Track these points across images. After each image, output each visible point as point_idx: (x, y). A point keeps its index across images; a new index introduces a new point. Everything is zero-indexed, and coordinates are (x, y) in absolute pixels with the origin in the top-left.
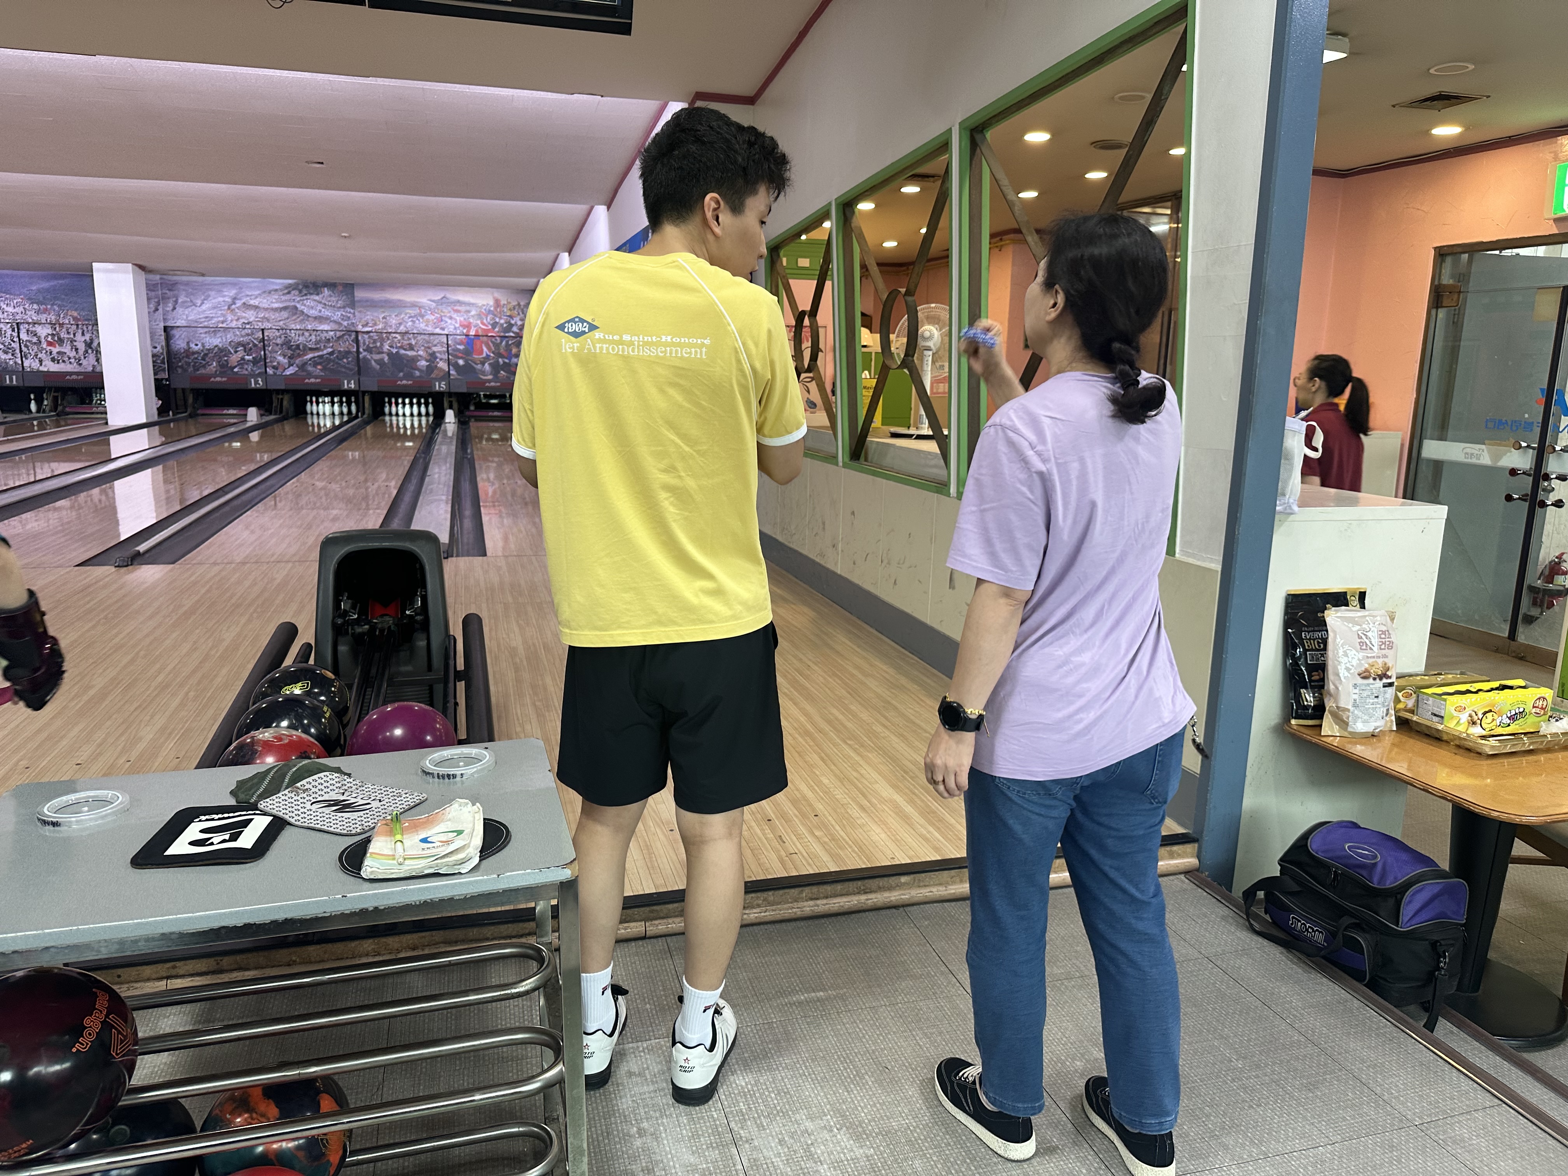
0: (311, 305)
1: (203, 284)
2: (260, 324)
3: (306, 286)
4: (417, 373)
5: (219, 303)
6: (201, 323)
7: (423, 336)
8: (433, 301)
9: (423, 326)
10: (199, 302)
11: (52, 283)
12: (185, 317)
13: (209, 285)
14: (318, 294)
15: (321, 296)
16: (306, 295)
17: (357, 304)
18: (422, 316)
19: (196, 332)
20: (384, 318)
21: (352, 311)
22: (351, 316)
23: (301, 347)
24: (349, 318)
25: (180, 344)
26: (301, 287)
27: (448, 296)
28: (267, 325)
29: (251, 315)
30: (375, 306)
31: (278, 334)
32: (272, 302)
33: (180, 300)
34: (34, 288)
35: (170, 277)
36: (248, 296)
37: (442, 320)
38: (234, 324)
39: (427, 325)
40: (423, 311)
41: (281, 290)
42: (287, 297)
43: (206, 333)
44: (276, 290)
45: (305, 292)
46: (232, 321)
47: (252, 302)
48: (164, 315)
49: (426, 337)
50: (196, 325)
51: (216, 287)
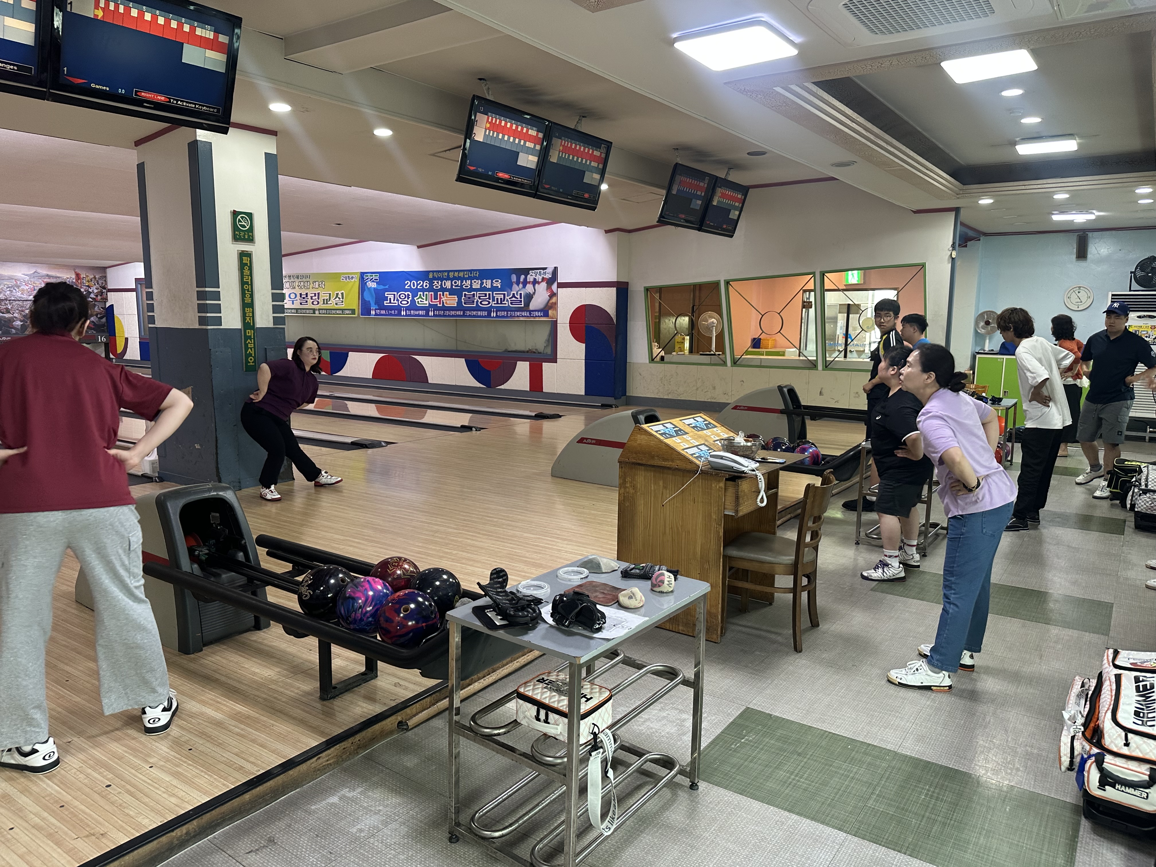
4: (14, 331)
7: (17, 302)
8: (27, 275)
18: (18, 287)
27: (39, 271)
39: (22, 294)
40: (19, 282)
49: (20, 303)
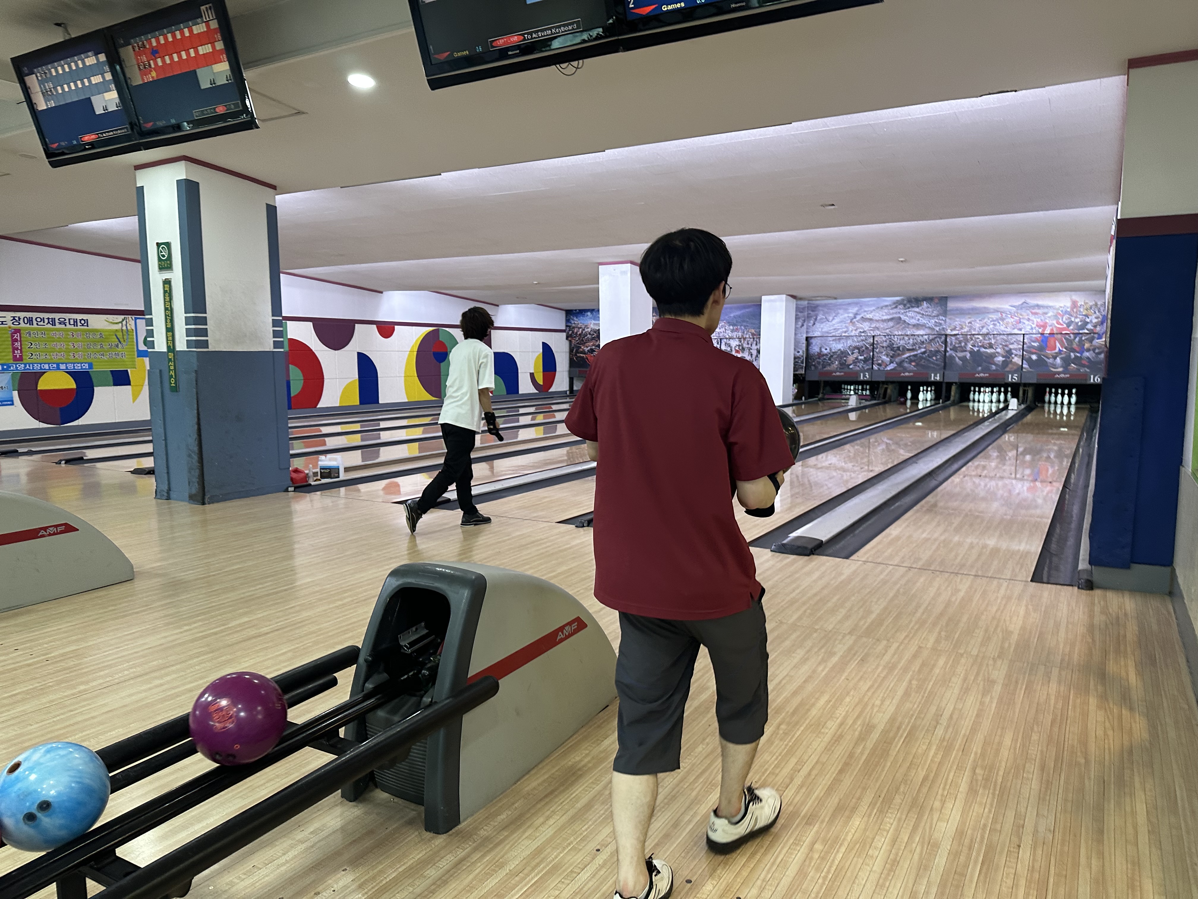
0: (912, 316)
1: (835, 305)
2: (872, 332)
3: (910, 301)
4: (994, 367)
5: (845, 318)
6: (830, 333)
8: (1014, 306)
9: (1002, 328)
10: (831, 318)
11: (742, 311)
12: (820, 330)
13: (840, 305)
14: (918, 307)
15: (920, 308)
16: (909, 308)
17: (948, 313)
18: (1003, 320)
19: (826, 340)
20: (970, 323)
21: (944, 318)
22: (942, 322)
23: (901, 349)
24: (941, 324)
25: (815, 349)
26: (905, 302)
27: (1029, 301)
28: (877, 332)
29: (866, 326)
30: (963, 314)
31: (884, 339)
32: (883, 315)
33: (819, 318)
34: (732, 315)
35: (814, 302)
36: (865, 311)
37: (1020, 322)
38: (853, 334)
39: (1006, 327)
40: (1004, 315)
41: (890, 305)
42: (895, 311)
43: (833, 340)
44: (886, 306)
45: (908, 305)
46: (852, 331)
47: (868, 316)
48: (807, 328)
49: (1005, 337)
50: (827, 335)
51: (844, 307)
